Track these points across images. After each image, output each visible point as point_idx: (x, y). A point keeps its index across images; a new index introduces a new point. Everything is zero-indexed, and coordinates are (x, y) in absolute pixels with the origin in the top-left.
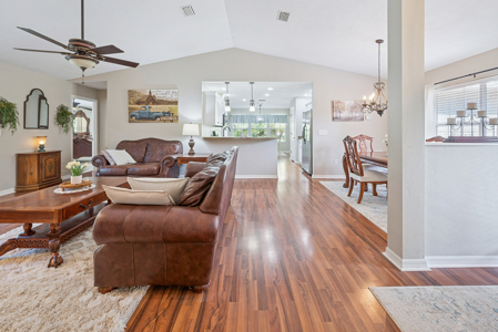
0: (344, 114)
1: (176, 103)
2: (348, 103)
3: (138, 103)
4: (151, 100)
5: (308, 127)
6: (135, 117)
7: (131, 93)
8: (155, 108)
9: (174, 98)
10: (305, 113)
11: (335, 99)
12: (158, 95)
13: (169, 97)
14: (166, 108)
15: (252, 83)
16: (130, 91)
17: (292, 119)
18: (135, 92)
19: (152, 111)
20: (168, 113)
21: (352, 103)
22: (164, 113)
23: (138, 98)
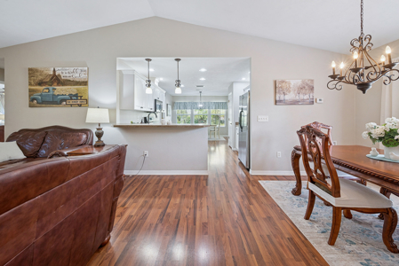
0: (290, 96)
1: (85, 83)
2: (295, 82)
3: (41, 83)
4: (56, 80)
5: (245, 113)
6: (36, 101)
7: (32, 72)
8: (60, 90)
9: (83, 77)
10: (242, 98)
11: (279, 78)
12: (64, 73)
13: (77, 76)
14: (72, 89)
15: (178, 60)
16: (30, 70)
17: (230, 105)
18: (37, 71)
19: (56, 93)
20: (76, 95)
21: (299, 82)
22: (71, 95)
23: (40, 78)
